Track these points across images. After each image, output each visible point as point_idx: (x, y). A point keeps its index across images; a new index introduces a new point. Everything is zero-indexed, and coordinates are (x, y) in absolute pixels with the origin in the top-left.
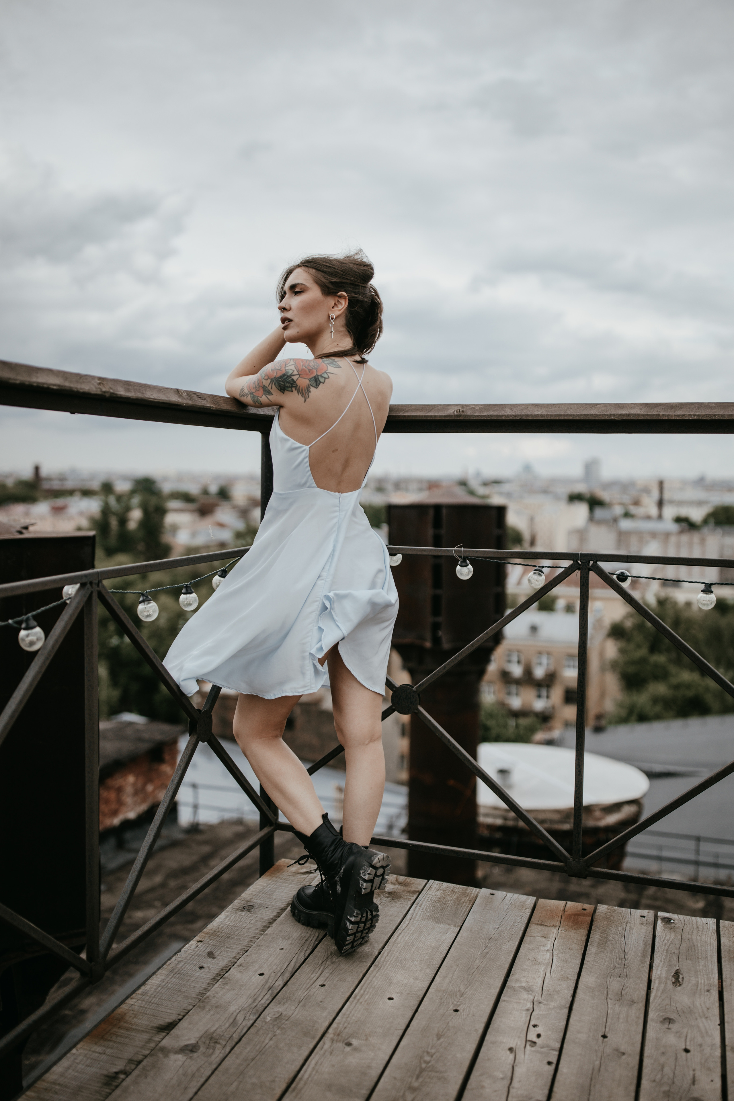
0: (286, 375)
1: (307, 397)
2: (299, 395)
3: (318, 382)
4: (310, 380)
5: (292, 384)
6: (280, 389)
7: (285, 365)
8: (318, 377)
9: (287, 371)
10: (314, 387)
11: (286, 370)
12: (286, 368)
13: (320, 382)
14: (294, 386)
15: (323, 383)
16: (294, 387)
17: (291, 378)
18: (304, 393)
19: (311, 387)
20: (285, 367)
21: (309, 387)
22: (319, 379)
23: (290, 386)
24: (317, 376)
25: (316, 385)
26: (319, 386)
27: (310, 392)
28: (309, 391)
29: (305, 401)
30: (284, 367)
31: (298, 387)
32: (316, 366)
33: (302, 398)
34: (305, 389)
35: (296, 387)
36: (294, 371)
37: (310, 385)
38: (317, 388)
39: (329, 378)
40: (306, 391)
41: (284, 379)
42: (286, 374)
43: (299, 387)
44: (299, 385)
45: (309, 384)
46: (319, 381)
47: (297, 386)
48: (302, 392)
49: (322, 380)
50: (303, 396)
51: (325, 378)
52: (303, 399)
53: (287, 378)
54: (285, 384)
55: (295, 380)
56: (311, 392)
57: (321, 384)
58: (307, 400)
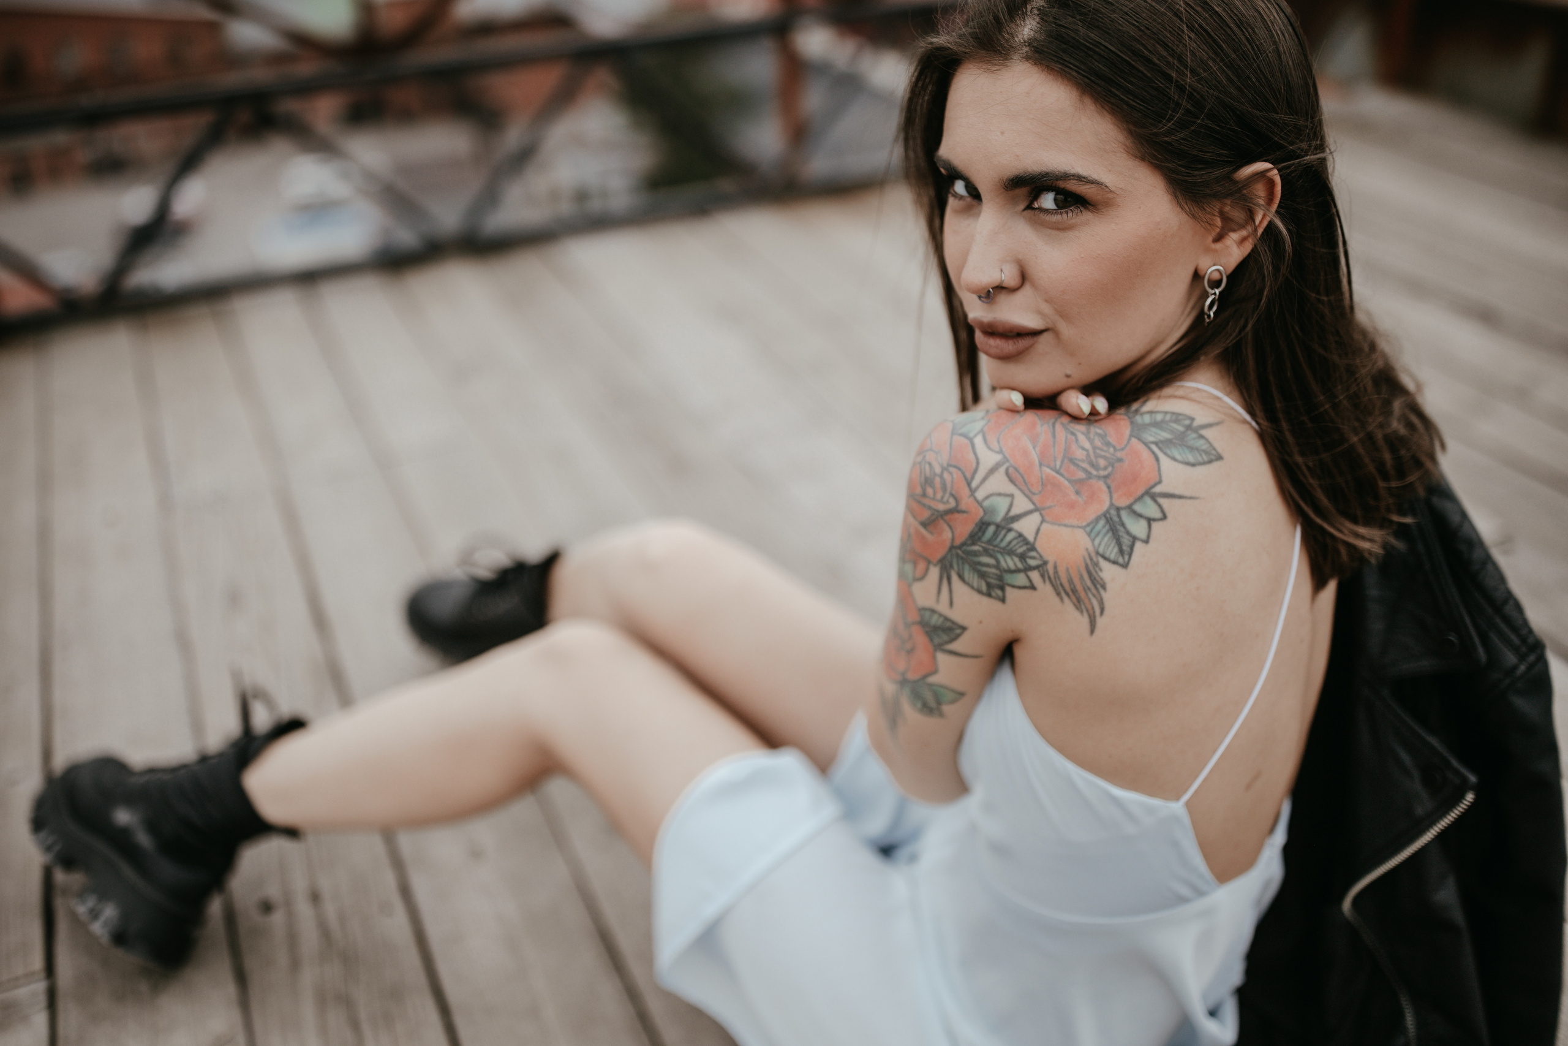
0: (988, 524)
1: (1098, 611)
2: (1062, 599)
3: (1126, 541)
4: (1090, 529)
5: (1023, 557)
6: (984, 588)
7: (969, 484)
8: (1119, 516)
9: (986, 504)
10: (1115, 562)
11: (980, 503)
12: (980, 495)
13: (1135, 539)
14: (1032, 563)
15: (1146, 541)
16: (1036, 568)
17: (1010, 530)
18: (1082, 595)
19: (1103, 564)
20: (973, 492)
21: (1096, 564)
22: (1123, 525)
23: (1020, 565)
24: (1113, 512)
25: (1121, 552)
26: (1130, 555)
27: (1104, 587)
28: (1099, 584)
29: (1092, 631)
30: (967, 491)
31: (1050, 568)
32: (1102, 463)
33: (1077, 614)
34: (1081, 577)
35: (1041, 567)
36: (1012, 496)
37: (1097, 553)
38: (1125, 566)
39: (1164, 517)
40: (1089, 583)
41: (989, 542)
42: (987, 518)
43: (1055, 567)
44: (1050, 558)
45: (1091, 548)
46: (1128, 533)
47: (1045, 563)
48: (1074, 591)
49: (1138, 528)
50: (1078, 604)
51: (1150, 520)
52: (1085, 620)
53: (996, 534)
54: (998, 561)
55: (1031, 538)
56: (1108, 586)
57: (1138, 545)
58: (1101, 622)
